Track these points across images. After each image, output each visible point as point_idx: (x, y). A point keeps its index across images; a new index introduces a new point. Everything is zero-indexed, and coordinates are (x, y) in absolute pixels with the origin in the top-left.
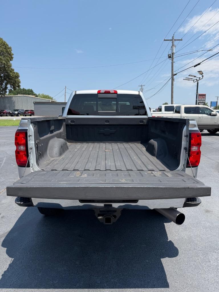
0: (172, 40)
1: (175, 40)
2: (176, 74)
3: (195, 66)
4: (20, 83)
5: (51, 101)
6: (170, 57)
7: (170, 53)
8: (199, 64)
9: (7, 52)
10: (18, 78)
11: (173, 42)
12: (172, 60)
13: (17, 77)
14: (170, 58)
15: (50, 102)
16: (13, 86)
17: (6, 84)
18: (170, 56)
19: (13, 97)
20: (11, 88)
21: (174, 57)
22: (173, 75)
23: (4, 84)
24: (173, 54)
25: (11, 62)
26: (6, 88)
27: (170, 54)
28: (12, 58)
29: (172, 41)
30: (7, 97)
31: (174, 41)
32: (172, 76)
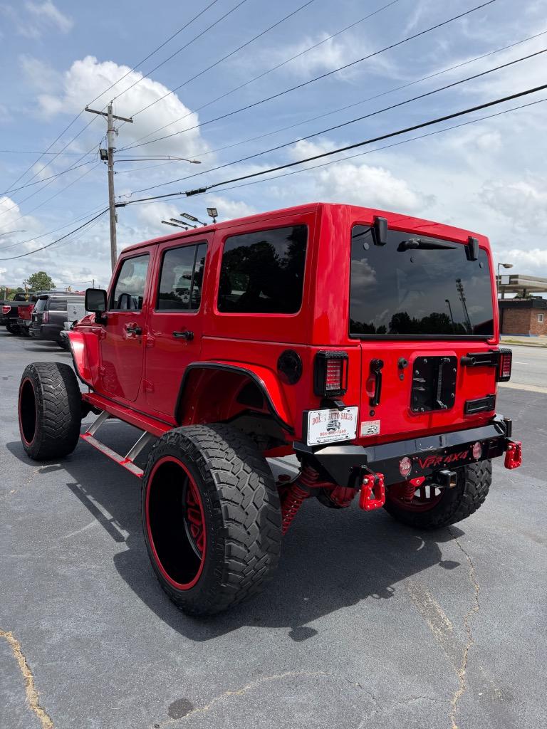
0: (106, 115)
1: (114, 117)
2: (123, 205)
3: (189, 194)
6: (107, 156)
7: (105, 147)
8: (202, 191)
11: (109, 121)
12: (111, 167)
14: (106, 161)
18: (104, 154)
21: (114, 159)
22: (114, 206)
24: (111, 150)
27: (106, 151)
29: (106, 117)
31: (114, 119)
32: (111, 207)
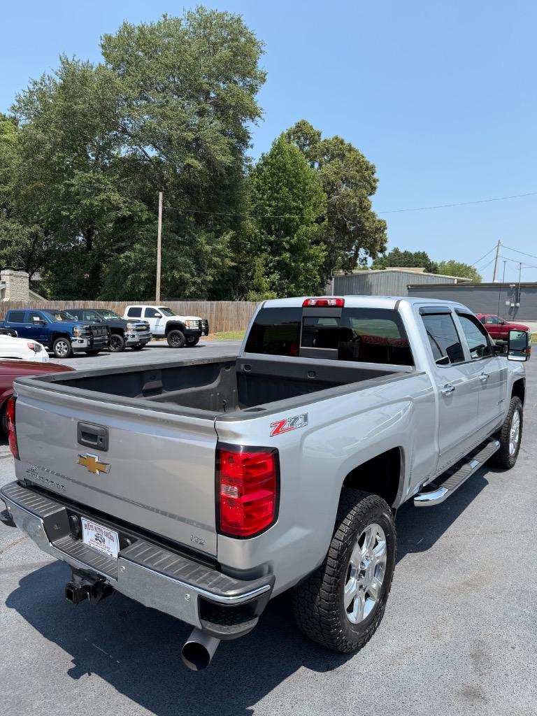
4: (386, 241)
5: (456, 282)
9: (363, 177)
10: (383, 231)
13: (380, 229)
15: (454, 285)
16: (370, 250)
17: (357, 249)
19: (369, 276)
20: (365, 256)
23: (353, 248)
25: (370, 198)
26: (356, 255)
28: (373, 189)
30: (357, 276)
